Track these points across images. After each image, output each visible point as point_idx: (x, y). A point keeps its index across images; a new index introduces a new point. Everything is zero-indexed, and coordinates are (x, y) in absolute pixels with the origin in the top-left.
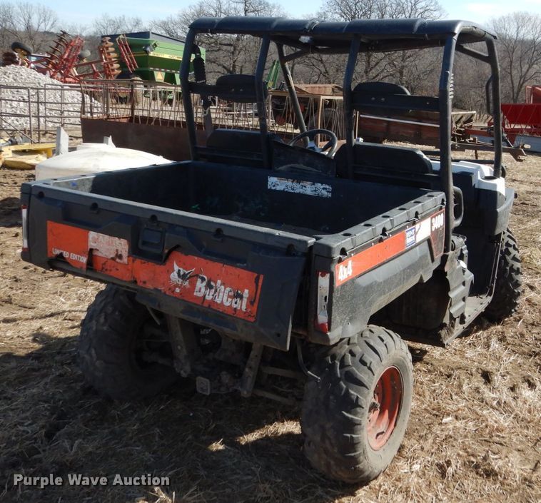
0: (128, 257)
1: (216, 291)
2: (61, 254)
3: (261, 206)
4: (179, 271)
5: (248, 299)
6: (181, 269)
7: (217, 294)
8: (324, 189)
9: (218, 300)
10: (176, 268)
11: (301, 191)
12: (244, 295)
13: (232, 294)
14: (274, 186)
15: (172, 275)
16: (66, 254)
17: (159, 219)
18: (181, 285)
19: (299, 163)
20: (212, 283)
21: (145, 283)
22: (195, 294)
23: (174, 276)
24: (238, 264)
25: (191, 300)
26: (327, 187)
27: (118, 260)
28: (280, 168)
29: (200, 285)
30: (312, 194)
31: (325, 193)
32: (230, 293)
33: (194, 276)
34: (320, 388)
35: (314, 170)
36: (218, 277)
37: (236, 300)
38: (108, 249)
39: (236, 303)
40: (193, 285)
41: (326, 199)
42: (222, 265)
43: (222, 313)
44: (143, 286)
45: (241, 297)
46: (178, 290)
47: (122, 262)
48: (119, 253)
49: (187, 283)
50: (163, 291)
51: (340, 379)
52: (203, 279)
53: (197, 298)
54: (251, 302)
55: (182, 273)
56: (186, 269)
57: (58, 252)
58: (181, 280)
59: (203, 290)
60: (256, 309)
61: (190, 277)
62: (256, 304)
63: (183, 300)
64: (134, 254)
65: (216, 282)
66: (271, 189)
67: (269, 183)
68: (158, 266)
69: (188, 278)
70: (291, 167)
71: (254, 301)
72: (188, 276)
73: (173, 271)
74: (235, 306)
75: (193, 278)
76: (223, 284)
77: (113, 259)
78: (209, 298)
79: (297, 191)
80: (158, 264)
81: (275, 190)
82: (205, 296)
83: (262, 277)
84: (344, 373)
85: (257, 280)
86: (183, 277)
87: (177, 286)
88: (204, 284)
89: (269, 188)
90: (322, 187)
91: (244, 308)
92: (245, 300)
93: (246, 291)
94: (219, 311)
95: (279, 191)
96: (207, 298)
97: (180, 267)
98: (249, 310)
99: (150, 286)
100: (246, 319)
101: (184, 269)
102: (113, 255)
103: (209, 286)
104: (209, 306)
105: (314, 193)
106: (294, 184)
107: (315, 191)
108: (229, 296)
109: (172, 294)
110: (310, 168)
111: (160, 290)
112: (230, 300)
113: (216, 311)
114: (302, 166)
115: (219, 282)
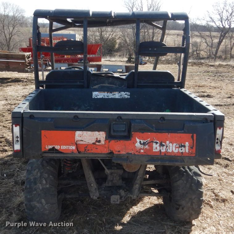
0: (105, 140)
1: (167, 147)
2: (54, 147)
3: (89, 108)
4: (140, 141)
5: (189, 146)
6: (141, 140)
7: (168, 148)
8: (125, 94)
9: (170, 151)
10: (138, 140)
11: (113, 97)
12: (186, 145)
13: (178, 146)
14: (96, 96)
15: (136, 145)
16: (58, 147)
17: (123, 118)
18: (144, 148)
19: (105, 83)
20: (163, 144)
21: (119, 151)
22: (154, 151)
23: (138, 145)
24: (178, 132)
25: (152, 154)
26: (128, 93)
27: (97, 143)
28: (94, 87)
29: (156, 146)
30: (119, 97)
31: (126, 96)
32: (177, 146)
33: (150, 142)
34: (185, 182)
35: (115, 86)
36: (167, 140)
37: (181, 148)
38: (90, 139)
39: (182, 150)
41: (127, 99)
42: (167, 134)
43: (175, 156)
44: (119, 153)
45: (184, 146)
46: (142, 151)
47: (100, 144)
48: (98, 139)
49: (147, 147)
50: (133, 154)
51: (192, 176)
52: (157, 143)
53: (155, 152)
54: (191, 147)
55: (142, 142)
56: (145, 140)
57: (51, 147)
58: (142, 146)
59: (158, 148)
60: (195, 150)
61: (148, 143)
62: (194, 148)
63: (147, 155)
64: (109, 138)
65: (165, 143)
66: (94, 98)
67: (93, 95)
68: (127, 141)
69: (147, 144)
70: (101, 86)
71: (193, 146)
72: (147, 143)
73: (137, 142)
74: (181, 151)
75: (150, 143)
76: (171, 142)
77: (94, 144)
79: (110, 97)
80: (126, 140)
81: (97, 98)
82: (160, 151)
83: (195, 135)
84: (193, 173)
85: (192, 137)
86: (144, 144)
87: (141, 149)
88: (158, 145)
89: (93, 97)
90: (124, 93)
91: (187, 151)
92: (187, 147)
93: (187, 143)
94: (172, 156)
95: (100, 98)
96: (162, 151)
97: (140, 139)
98: (191, 151)
99: (123, 153)
100: (190, 156)
101: (143, 140)
102: (94, 141)
103: (161, 145)
104: (165, 154)
105: (120, 97)
106: (109, 94)
107: (121, 96)
108: (176, 148)
109: (139, 154)
110: (111, 85)
111: (131, 153)
112: (177, 149)
113: (170, 156)
114: (107, 85)
115: (168, 142)
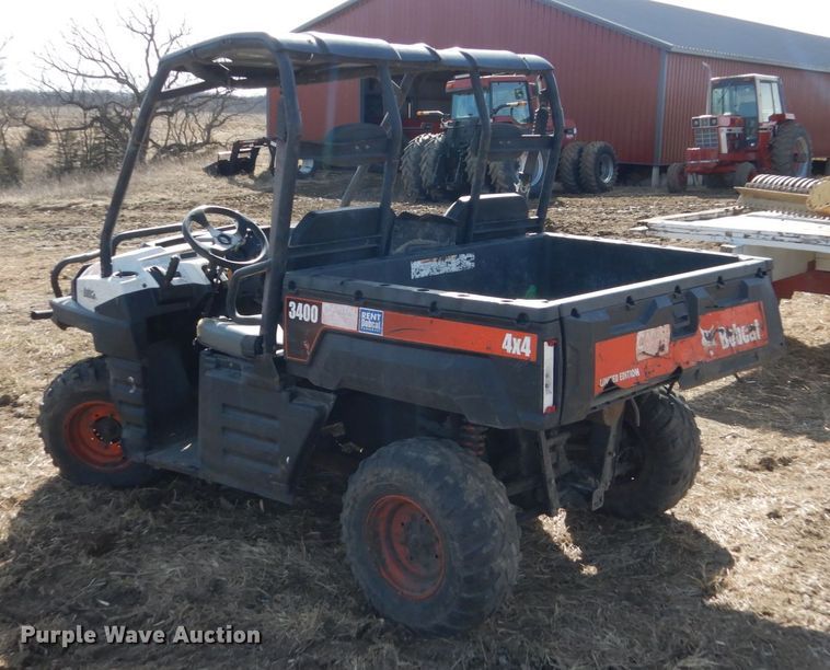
0: (670, 343)
1: (735, 335)
4: (705, 334)
5: (759, 327)
7: (737, 337)
9: (740, 343)
10: (702, 332)
11: (447, 270)
12: (756, 326)
13: (747, 330)
14: (418, 273)
15: (702, 342)
16: (615, 378)
17: (682, 288)
18: (712, 346)
19: (416, 238)
20: (730, 330)
21: (688, 363)
22: (723, 348)
23: (704, 341)
25: (723, 356)
26: (470, 256)
27: (660, 353)
28: (398, 250)
29: (723, 337)
33: (716, 332)
36: (732, 321)
37: (751, 334)
38: (652, 346)
39: (752, 336)
40: (718, 340)
41: (471, 270)
43: (747, 351)
44: (689, 366)
45: (754, 329)
46: (712, 353)
47: (664, 353)
48: (662, 344)
49: (714, 342)
52: (722, 331)
54: (762, 328)
55: (707, 335)
57: (606, 381)
58: (709, 342)
59: (727, 340)
60: (767, 331)
61: (714, 334)
62: (766, 327)
63: (719, 359)
65: (732, 328)
67: (413, 271)
68: (693, 338)
69: (713, 337)
70: (410, 245)
71: (764, 325)
72: (712, 335)
73: (702, 337)
74: (753, 339)
75: (716, 334)
76: (738, 325)
77: (657, 355)
78: (733, 345)
79: (443, 271)
82: (730, 345)
83: (761, 303)
85: (759, 307)
86: (710, 338)
87: (709, 350)
88: (725, 334)
89: (413, 276)
90: (466, 258)
91: (759, 336)
92: (758, 329)
93: (756, 321)
98: (763, 336)
99: (693, 363)
100: (764, 344)
101: (707, 330)
102: (657, 350)
103: (729, 334)
104: (737, 351)
105: (459, 267)
107: (460, 264)
108: (746, 334)
112: (748, 336)
113: (743, 352)
114: (421, 241)
115: (734, 325)
